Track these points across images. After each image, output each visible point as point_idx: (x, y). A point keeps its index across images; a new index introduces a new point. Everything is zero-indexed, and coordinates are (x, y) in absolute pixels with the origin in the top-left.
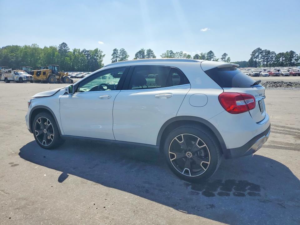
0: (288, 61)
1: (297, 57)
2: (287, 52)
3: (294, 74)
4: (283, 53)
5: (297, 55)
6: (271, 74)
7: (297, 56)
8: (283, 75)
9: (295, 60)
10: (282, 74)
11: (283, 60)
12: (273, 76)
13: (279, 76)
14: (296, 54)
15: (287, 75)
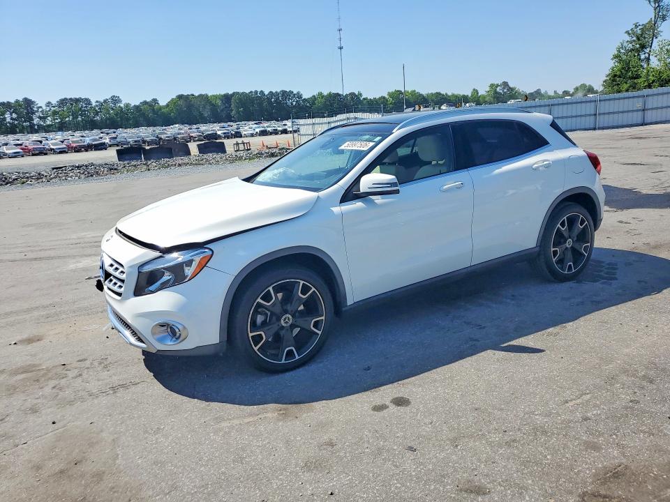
0: (25, 121)
1: (42, 112)
2: (17, 101)
3: (76, 147)
4: (8, 102)
5: (41, 107)
6: (27, 152)
7: (40, 110)
8: (53, 151)
9: (40, 118)
10: (52, 149)
11: (12, 119)
12: (33, 155)
13: (46, 154)
14: (39, 105)
15: (62, 152)
